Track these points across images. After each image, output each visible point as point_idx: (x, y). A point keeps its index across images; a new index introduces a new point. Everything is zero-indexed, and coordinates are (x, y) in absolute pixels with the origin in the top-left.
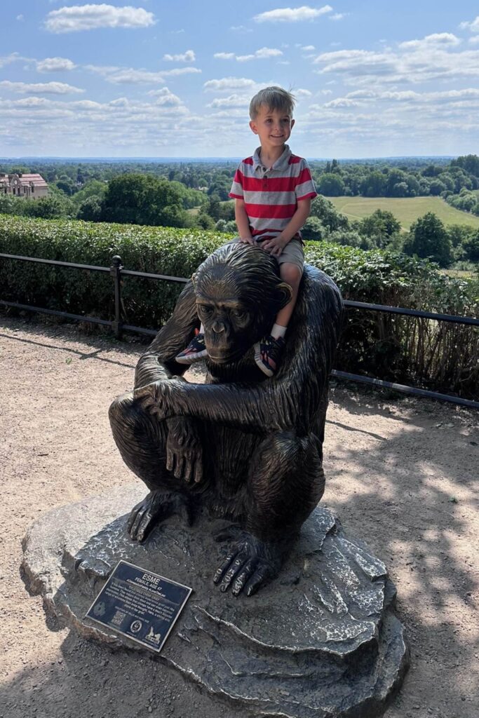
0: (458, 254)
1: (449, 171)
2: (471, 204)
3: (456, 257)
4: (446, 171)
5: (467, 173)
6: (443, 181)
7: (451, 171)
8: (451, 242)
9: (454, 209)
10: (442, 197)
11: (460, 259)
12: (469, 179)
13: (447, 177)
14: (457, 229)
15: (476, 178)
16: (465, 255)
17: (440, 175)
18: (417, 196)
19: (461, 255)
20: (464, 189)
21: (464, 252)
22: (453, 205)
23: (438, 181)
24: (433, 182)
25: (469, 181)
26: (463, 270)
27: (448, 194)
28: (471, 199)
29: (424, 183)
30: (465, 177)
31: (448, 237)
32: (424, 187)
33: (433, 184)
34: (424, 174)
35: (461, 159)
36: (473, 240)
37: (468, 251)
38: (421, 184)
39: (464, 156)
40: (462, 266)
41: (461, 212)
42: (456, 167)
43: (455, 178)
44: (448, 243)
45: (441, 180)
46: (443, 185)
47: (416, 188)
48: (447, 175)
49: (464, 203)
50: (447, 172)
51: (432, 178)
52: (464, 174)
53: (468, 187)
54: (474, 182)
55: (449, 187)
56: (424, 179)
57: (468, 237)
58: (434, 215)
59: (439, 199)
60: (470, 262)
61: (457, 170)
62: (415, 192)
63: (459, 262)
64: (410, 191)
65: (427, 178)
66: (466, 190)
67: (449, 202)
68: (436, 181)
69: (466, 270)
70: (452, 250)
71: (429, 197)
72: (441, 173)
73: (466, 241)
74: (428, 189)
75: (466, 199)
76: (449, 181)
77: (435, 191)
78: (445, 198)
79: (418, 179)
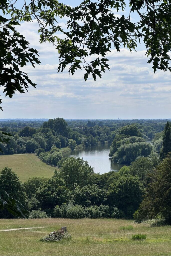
0: (32, 204)
1: (42, 132)
2: (57, 160)
3: (30, 206)
4: (39, 131)
5: (56, 133)
6: (37, 140)
7: (43, 131)
8: (25, 193)
9: (45, 164)
10: (36, 154)
11: (34, 208)
12: (58, 139)
13: (39, 137)
14: (38, 181)
15: (64, 138)
16: (38, 204)
17: (34, 135)
18: (15, 153)
19: (35, 205)
20: (54, 147)
21: (37, 202)
22: (44, 161)
23: (32, 140)
24: (28, 141)
25: (58, 140)
26: (35, 218)
27: (40, 152)
28: (58, 155)
29: (21, 142)
30: (54, 137)
31: (23, 190)
32: (21, 146)
33: (28, 143)
34: (21, 134)
35: (51, 121)
36: (45, 190)
37: (40, 201)
38: (19, 143)
39: (53, 119)
40: (35, 214)
41: (50, 166)
42: (47, 128)
43: (46, 138)
44: (23, 195)
45: (35, 139)
46: (37, 143)
47: (14, 146)
48: (40, 135)
49: (52, 159)
50: (40, 133)
51: (28, 138)
52: (54, 134)
53: (58, 146)
54: (62, 141)
55: (42, 145)
56: (21, 139)
57: (41, 188)
58: (10, 170)
59: (33, 156)
60: (42, 210)
61: (48, 131)
62: (13, 150)
63: (33, 211)
64: (9, 149)
65: (23, 137)
66: (55, 148)
67: (41, 158)
68: (31, 141)
69: (39, 217)
70: (26, 201)
71: (26, 154)
72: (35, 133)
73: (39, 192)
74: (25, 147)
75: (54, 156)
76: (42, 140)
77: (30, 149)
78: (38, 154)
79: (16, 138)
